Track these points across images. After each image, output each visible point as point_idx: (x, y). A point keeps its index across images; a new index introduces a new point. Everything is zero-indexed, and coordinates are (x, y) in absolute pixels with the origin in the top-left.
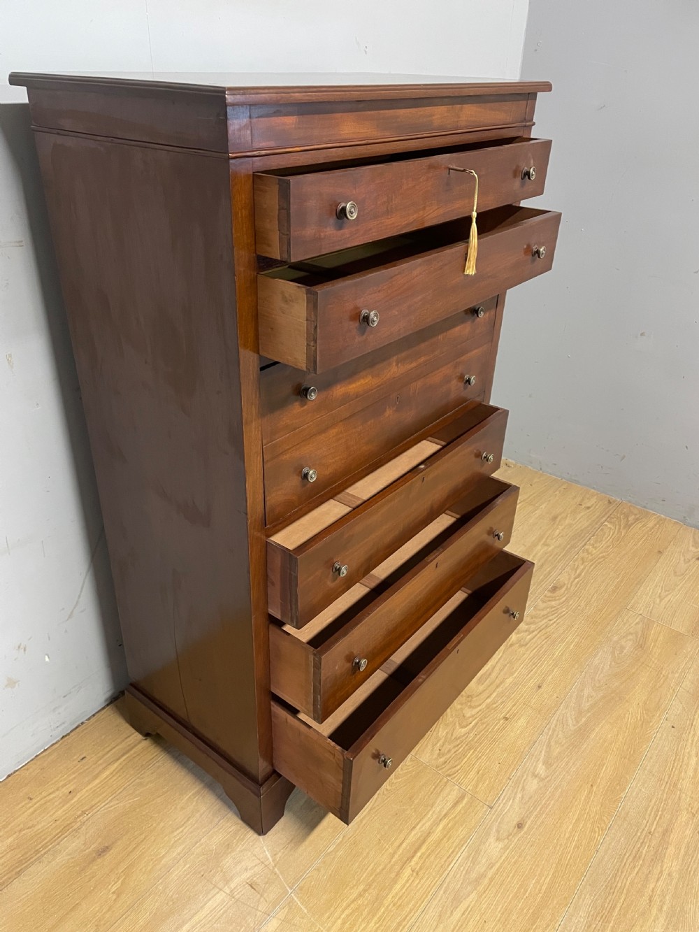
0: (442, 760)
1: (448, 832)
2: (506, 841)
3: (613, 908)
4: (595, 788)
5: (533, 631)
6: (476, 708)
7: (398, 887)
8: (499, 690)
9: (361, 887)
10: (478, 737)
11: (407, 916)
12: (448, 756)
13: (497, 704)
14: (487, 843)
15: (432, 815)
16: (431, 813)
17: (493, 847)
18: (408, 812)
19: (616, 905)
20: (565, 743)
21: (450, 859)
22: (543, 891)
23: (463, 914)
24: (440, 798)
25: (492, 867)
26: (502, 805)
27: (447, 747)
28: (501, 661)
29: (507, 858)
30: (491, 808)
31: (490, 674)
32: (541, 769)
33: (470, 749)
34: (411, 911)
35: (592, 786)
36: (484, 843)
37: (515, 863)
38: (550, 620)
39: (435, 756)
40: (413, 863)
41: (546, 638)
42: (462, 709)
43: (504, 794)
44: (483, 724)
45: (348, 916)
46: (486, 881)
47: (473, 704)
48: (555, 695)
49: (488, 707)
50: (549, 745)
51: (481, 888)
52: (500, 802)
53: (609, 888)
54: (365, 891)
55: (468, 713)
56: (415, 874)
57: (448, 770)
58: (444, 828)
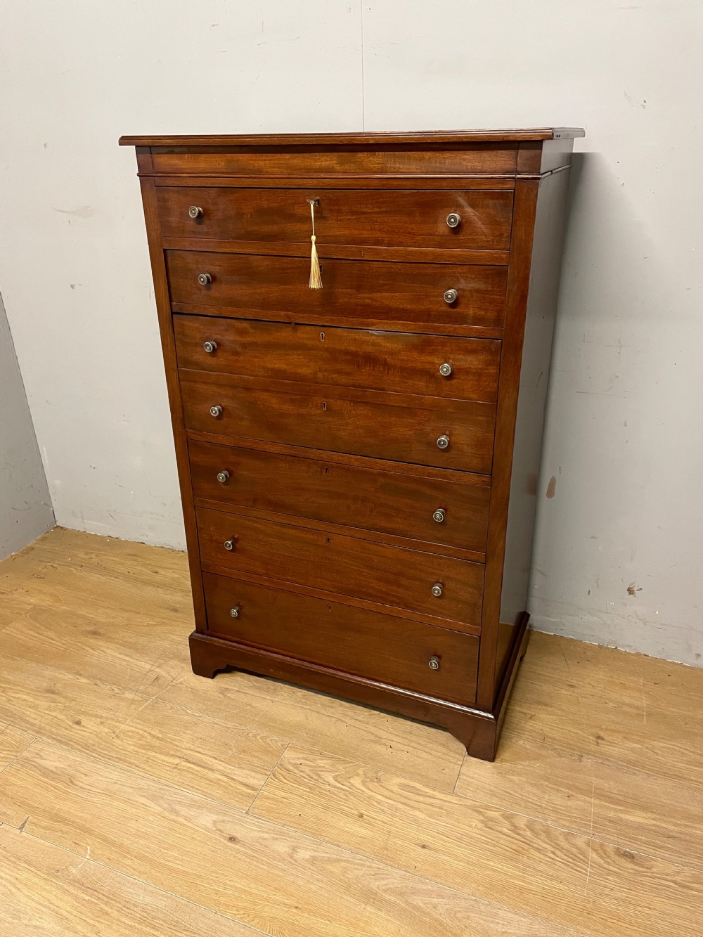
0: (291, 768)
1: (216, 783)
2: (214, 829)
3: (154, 928)
4: (295, 910)
5: (518, 834)
6: (365, 787)
7: (163, 757)
8: (401, 806)
9: (160, 736)
10: (328, 793)
11: (139, 767)
12: (296, 771)
13: (378, 806)
14: (209, 814)
15: (230, 769)
16: (233, 768)
17: (207, 820)
18: (230, 751)
19: (158, 931)
20: (347, 878)
21: (191, 789)
22: (168, 863)
23: (143, 804)
24: (248, 772)
25: (186, 820)
26: (253, 822)
27: (307, 769)
28: (447, 804)
29: (197, 831)
30: (246, 813)
31: (419, 795)
32: (303, 854)
33: (310, 788)
34: (144, 769)
35: (296, 908)
36: (210, 812)
37: (193, 838)
38: (553, 853)
39: (293, 762)
40: (184, 763)
41: (514, 850)
42: (358, 775)
43: (265, 822)
44: (345, 795)
45: (138, 733)
46: (173, 817)
47: (368, 784)
48: (418, 865)
49: (370, 797)
50: (338, 860)
51: (166, 814)
52: (256, 820)
53: (175, 924)
54: (158, 738)
55: (356, 782)
56: (174, 766)
57: (280, 774)
58: (219, 780)
